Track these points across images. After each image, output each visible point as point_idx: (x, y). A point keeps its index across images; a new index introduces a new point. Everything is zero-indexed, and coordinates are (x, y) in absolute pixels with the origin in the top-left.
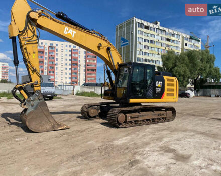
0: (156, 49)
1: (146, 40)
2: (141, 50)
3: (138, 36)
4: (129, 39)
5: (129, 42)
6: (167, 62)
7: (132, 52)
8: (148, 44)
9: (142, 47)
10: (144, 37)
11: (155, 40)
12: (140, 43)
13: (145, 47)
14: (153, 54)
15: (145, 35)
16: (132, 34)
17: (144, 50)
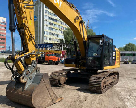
0: (58, 26)
1: (50, 18)
2: (47, 26)
3: (45, 14)
4: (38, 16)
5: (38, 18)
6: (68, 36)
7: (40, 26)
8: (52, 22)
9: (48, 24)
10: (50, 16)
11: (57, 19)
12: (46, 20)
13: (50, 23)
14: (56, 29)
15: (50, 15)
16: (40, 12)
17: (49, 26)
